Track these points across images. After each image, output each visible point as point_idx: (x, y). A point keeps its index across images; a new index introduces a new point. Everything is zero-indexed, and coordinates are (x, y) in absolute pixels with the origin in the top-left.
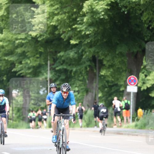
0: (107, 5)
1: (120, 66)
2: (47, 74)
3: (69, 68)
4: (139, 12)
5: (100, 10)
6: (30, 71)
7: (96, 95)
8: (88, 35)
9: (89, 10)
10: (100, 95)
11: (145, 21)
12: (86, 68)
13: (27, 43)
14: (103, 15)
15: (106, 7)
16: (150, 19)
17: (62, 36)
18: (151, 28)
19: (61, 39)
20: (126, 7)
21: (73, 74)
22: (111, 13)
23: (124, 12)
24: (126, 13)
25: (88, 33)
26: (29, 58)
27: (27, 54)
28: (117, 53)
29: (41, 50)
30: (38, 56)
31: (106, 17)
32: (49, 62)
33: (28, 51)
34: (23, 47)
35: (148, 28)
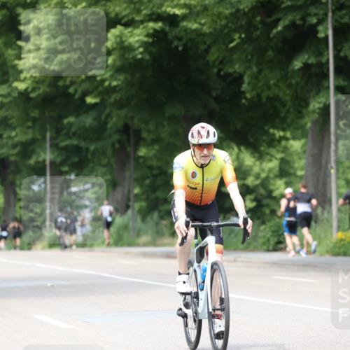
0: (148, 35)
1: (171, 141)
2: (45, 153)
3: (83, 144)
4: (203, 47)
5: (137, 45)
6: (15, 151)
7: (129, 192)
8: (115, 87)
9: (117, 43)
10: (137, 191)
11: (214, 62)
12: (113, 145)
13: (10, 102)
14: (141, 53)
15: (146, 39)
16: (220, 58)
17: (71, 90)
18: (222, 73)
19: (70, 94)
20: (180, 39)
21: (89, 156)
22: (154, 50)
23: (177, 47)
24: (180, 48)
25: (114, 83)
26: (14, 128)
27: (11, 121)
28: (167, 115)
29: (35, 114)
30: (30, 124)
31: (147, 57)
32: (48, 135)
33: (12, 117)
34: (4, 109)
35: (218, 74)
